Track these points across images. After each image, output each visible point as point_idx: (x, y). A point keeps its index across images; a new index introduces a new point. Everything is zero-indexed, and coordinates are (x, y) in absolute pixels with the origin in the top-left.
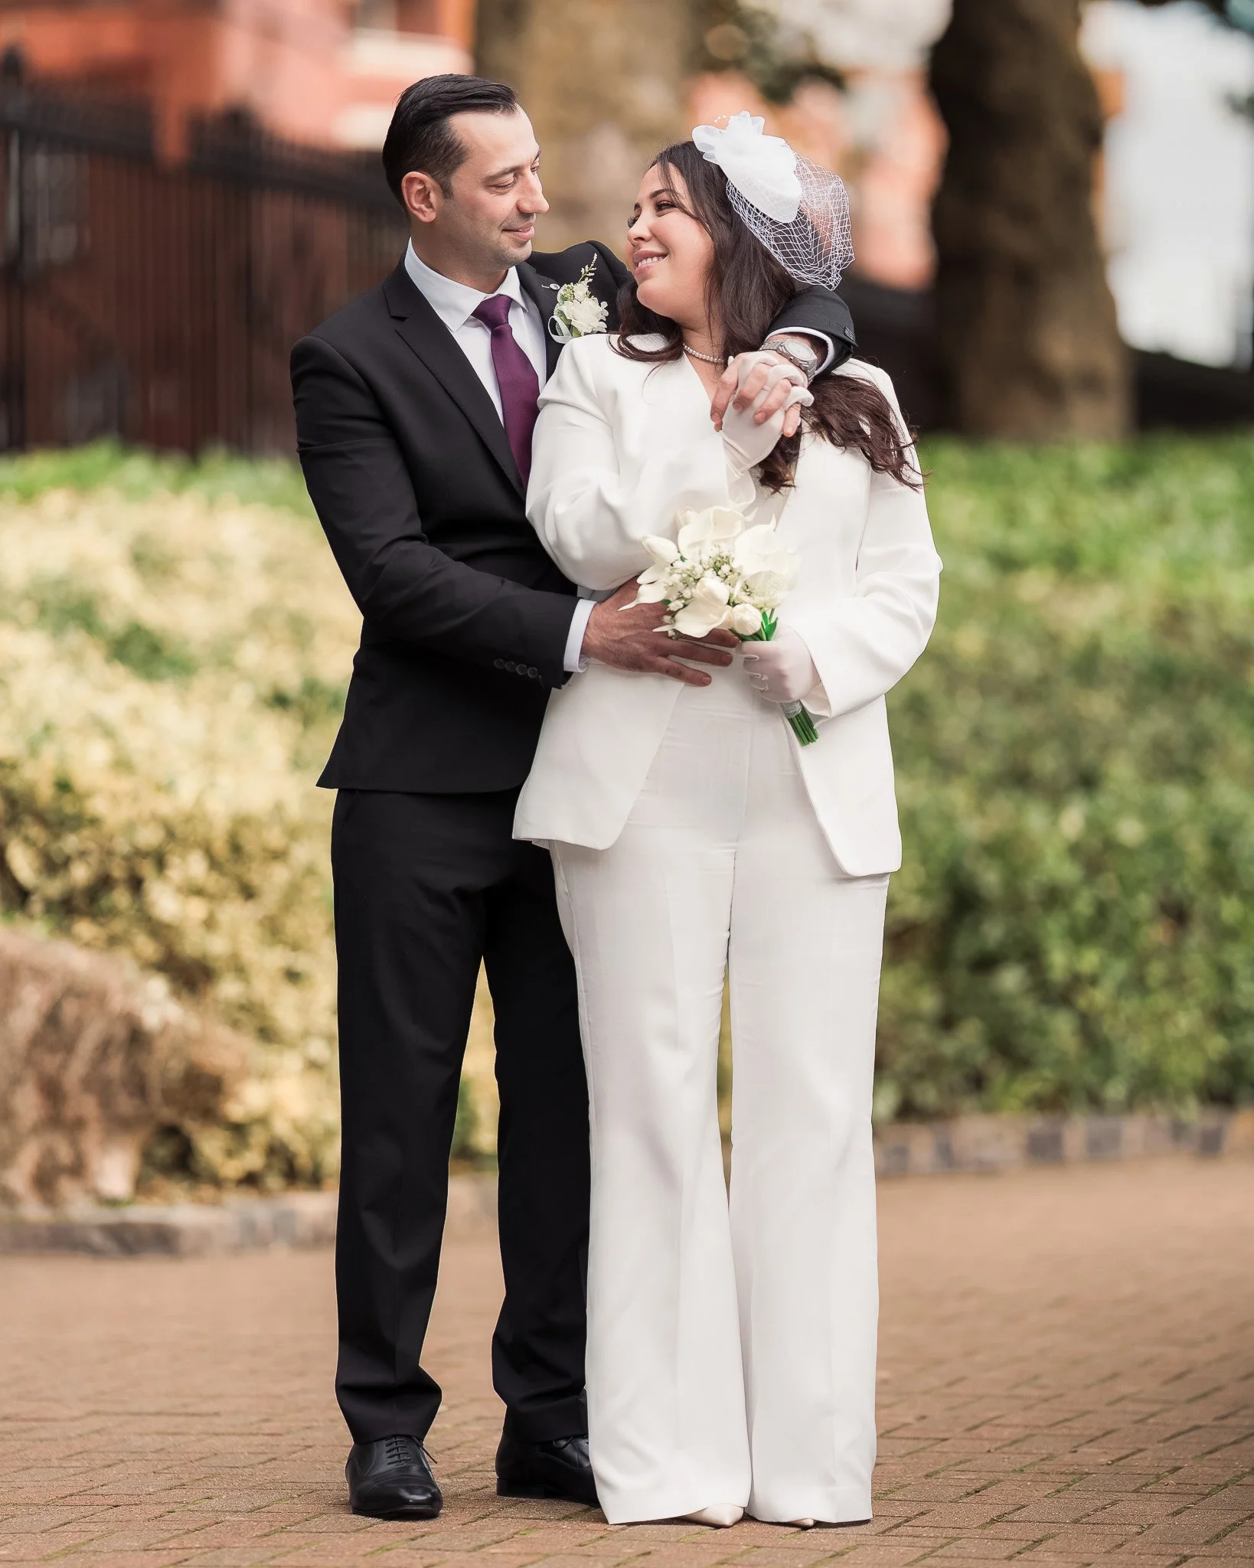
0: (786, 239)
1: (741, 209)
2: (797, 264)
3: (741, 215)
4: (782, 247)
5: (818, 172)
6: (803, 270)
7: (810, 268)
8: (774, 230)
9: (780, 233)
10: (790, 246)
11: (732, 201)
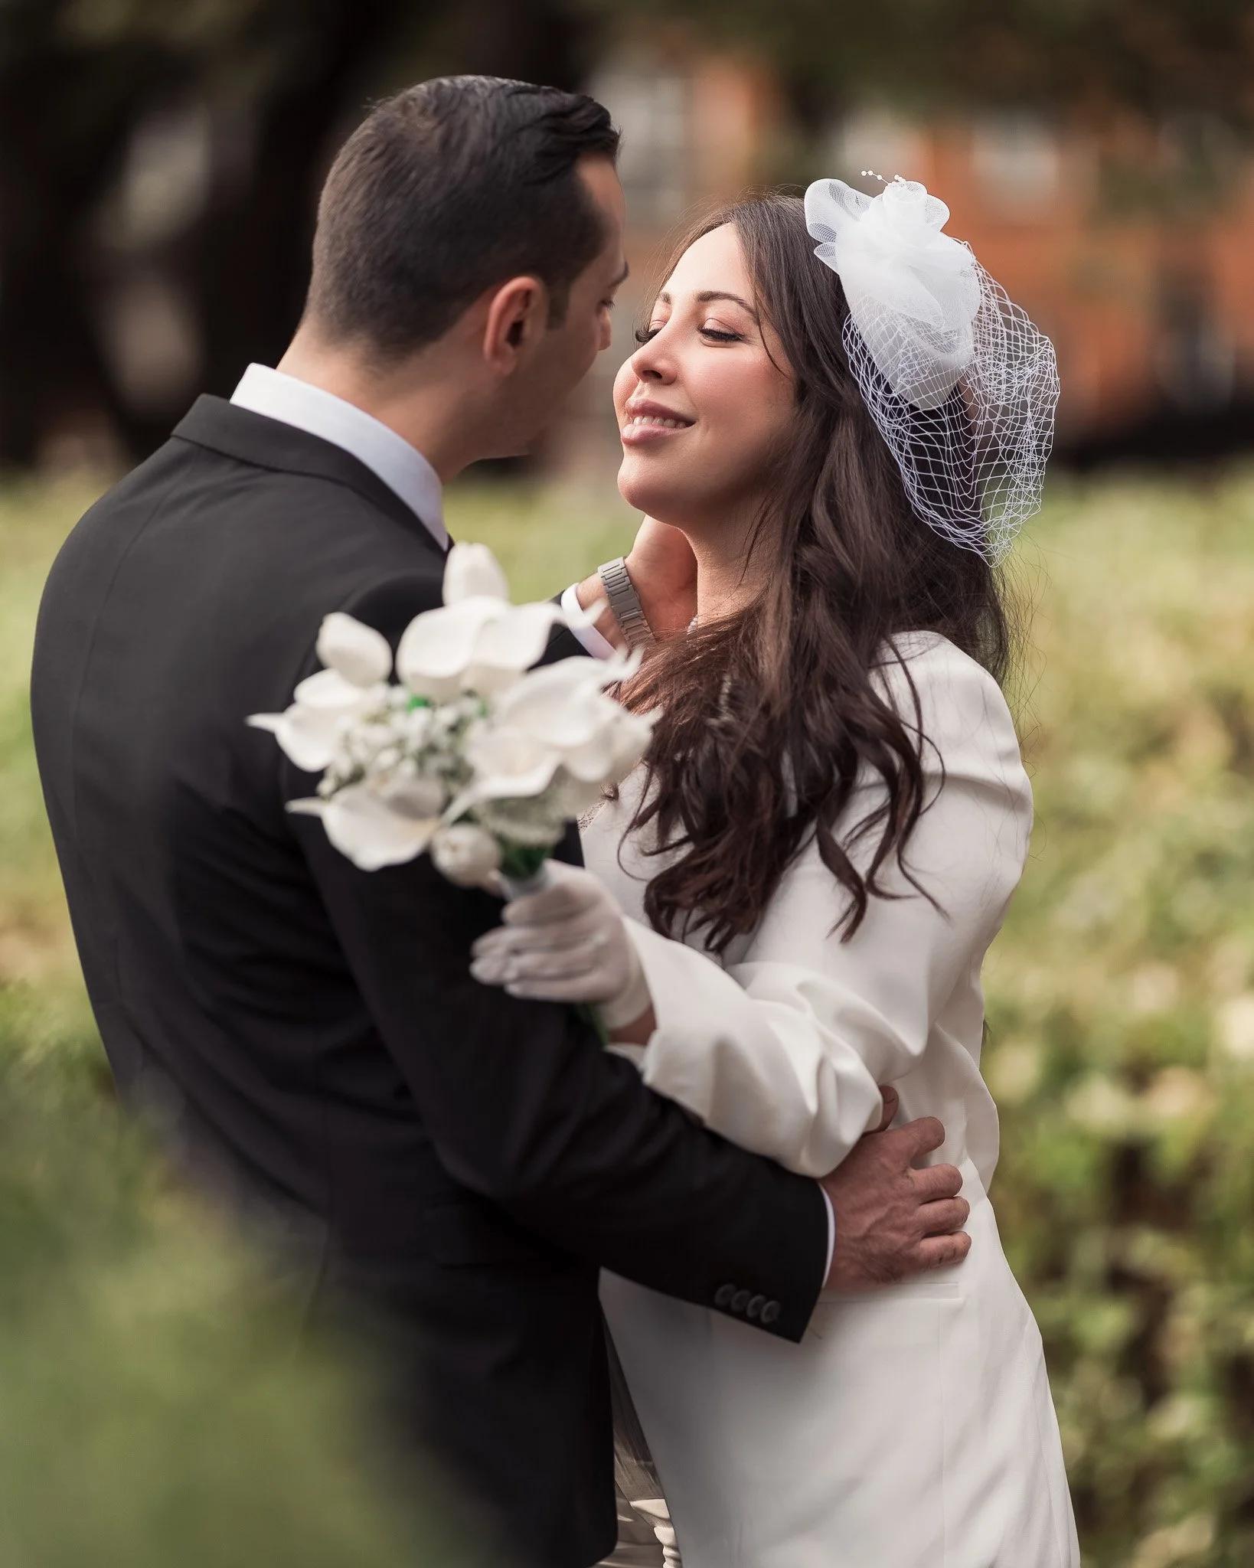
0: (934, 453)
1: (862, 373)
2: (944, 506)
3: (861, 384)
4: (922, 466)
5: (1013, 318)
6: (952, 520)
7: (965, 517)
8: (915, 430)
9: (926, 439)
10: (938, 468)
11: (849, 353)
